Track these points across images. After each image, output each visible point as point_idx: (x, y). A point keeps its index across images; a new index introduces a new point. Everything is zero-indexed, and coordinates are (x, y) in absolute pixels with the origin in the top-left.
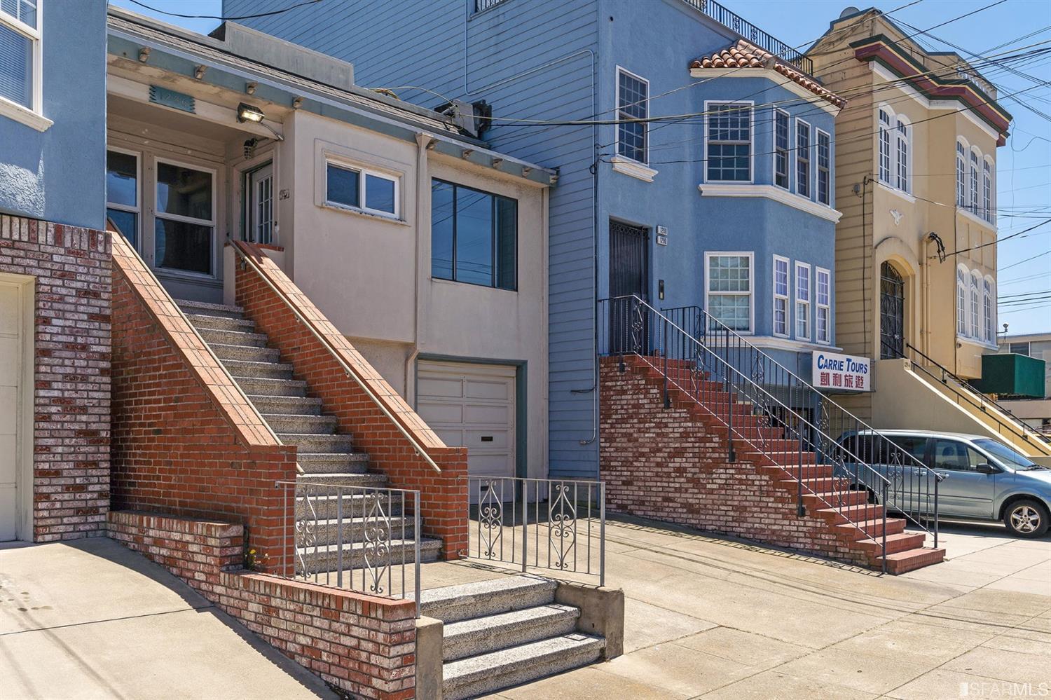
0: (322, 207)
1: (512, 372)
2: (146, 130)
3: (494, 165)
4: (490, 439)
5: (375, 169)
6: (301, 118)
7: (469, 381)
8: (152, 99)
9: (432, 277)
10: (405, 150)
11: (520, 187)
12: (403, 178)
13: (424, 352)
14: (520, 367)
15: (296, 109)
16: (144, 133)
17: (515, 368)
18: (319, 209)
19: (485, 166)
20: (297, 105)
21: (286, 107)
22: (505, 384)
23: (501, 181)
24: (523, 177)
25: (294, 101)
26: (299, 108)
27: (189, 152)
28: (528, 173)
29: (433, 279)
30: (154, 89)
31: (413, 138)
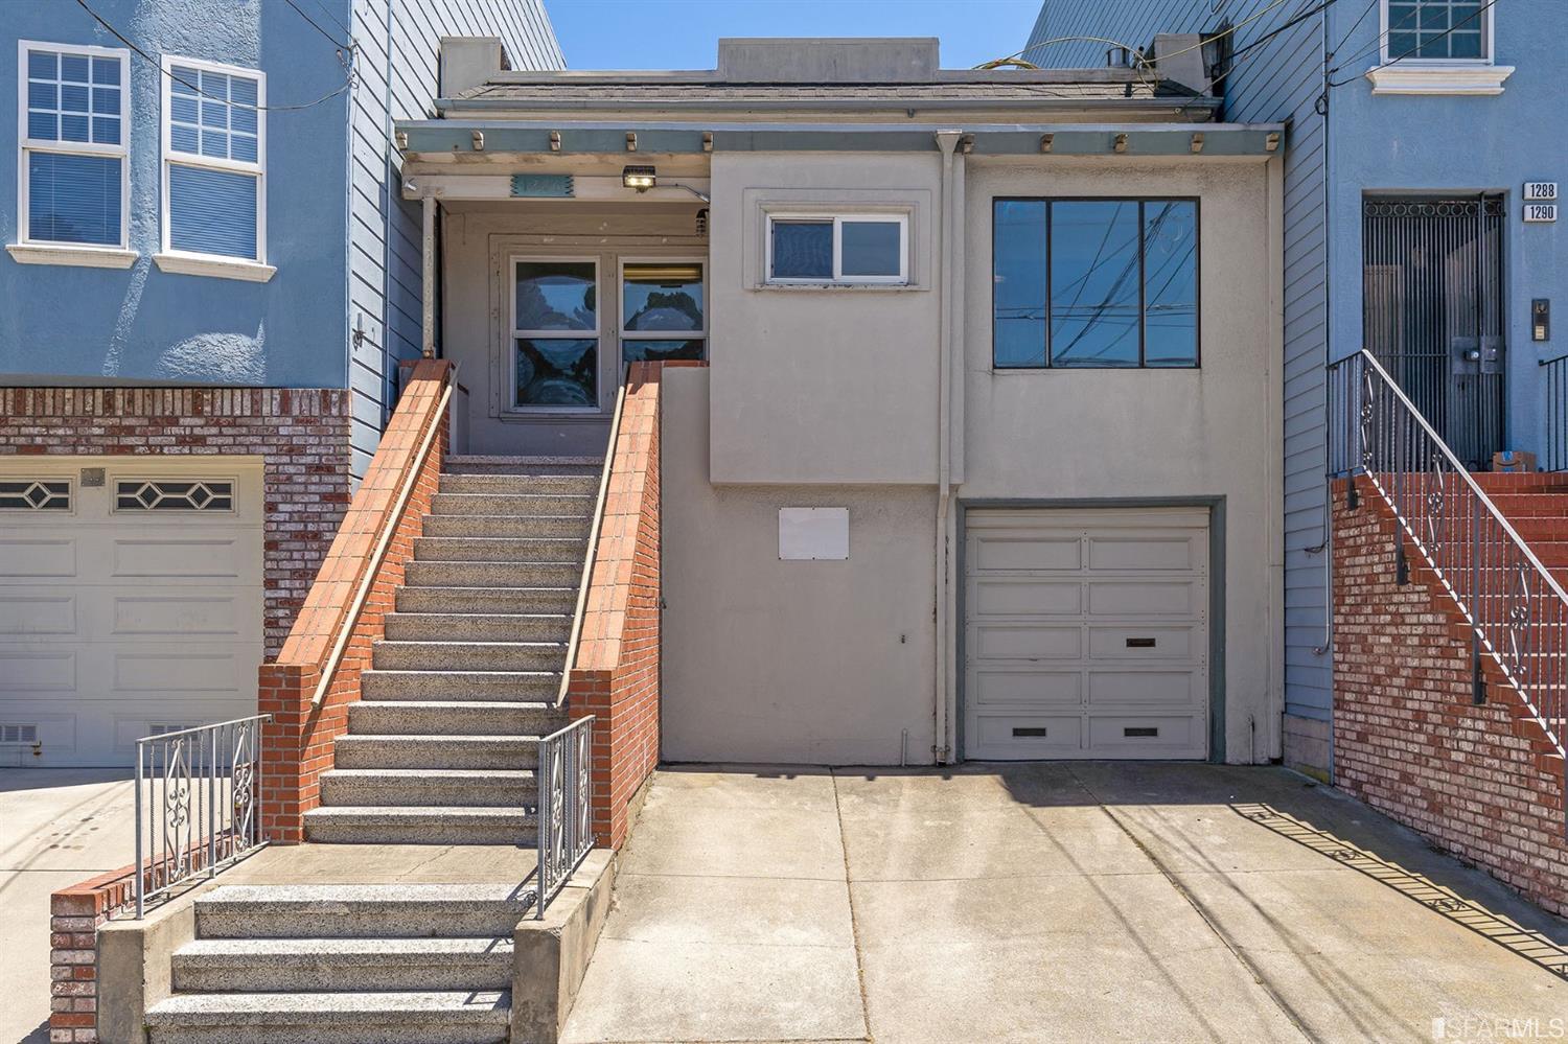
0: (756, 291)
1: (1201, 517)
2: (605, 224)
3: (1119, 147)
4: (1150, 643)
5: (857, 211)
6: (720, 162)
7: (1095, 540)
8: (515, 193)
9: (995, 367)
10: (918, 167)
11: (1205, 172)
12: (912, 214)
13: (977, 497)
14: (1214, 506)
15: (710, 152)
16: (601, 228)
17: (1207, 510)
18: (752, 295)
19: (1101, 153)
20: (708, 147)
21: (694, 152)
22: (1185, 540)
23: (1154, 171)
24: (1196, 153)
25: (702, 143)
26: (714, 149)
27: (665, 240)
28: (1200, 146)
29: (996, 371)
30: (518, 179)
31: (930, 143)
